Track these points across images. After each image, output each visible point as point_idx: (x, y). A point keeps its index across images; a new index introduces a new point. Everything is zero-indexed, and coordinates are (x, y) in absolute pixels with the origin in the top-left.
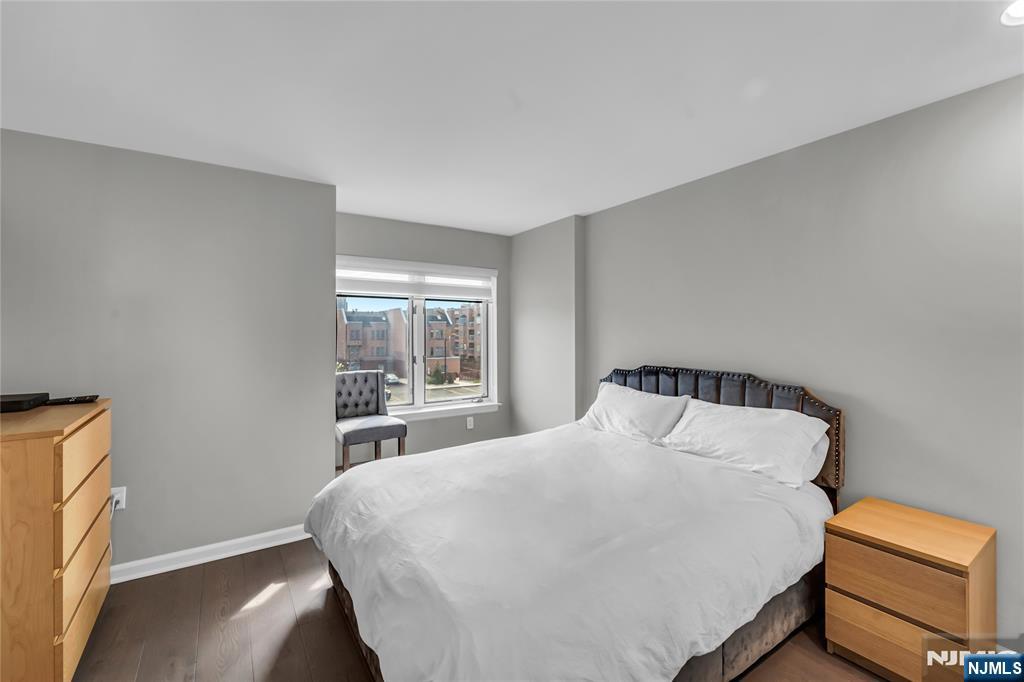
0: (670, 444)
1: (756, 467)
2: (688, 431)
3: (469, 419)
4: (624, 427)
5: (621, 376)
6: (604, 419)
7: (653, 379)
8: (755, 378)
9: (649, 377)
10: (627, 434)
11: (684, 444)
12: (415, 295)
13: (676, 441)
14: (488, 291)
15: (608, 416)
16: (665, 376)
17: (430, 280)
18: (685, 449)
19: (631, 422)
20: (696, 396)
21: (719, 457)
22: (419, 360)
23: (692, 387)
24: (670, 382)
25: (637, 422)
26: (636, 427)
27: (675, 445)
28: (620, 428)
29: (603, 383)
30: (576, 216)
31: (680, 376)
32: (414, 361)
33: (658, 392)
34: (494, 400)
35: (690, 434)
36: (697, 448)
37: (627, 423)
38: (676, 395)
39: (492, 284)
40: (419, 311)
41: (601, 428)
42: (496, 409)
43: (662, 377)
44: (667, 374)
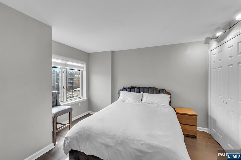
0: (144, 103)
1: (163, 105)
2: (147, 99)
3: (79, 103)
4: (132, 100)
5: (125, 89)
6: (126, 99)
7: (134, 89)
8: (156, 88)
9: (132, 89)
10: (134, 102)
11: (147, 102)
12: (64, 67)
13: (145, 102)
14: (83, 68)
15: (127, 98)
16: (137, 89)
17: (68, 63)
18: (148, 103)
19: (134, 99)
20: (144, 92)
21: (155, 104)
22: (65, 87)
23: (143, 91)
24: (138, 90)
25: (135, 99)
26: (135, 100)
27: (146, 103)
28: (131, 101)
29: (120, 91)
30: (112, 51)
31: (140, 88)
32: (63, 88)
33: (135, 92)
34: (85, 98)
35: (148, 100)
36: (151, 103)
37: (133, 100)
38: (139, 92)
39: (84, 66)
40: (65, 72)
41: (125, 101)
42: (85, 100)
43: (136, 89)
44: (137, 88)
